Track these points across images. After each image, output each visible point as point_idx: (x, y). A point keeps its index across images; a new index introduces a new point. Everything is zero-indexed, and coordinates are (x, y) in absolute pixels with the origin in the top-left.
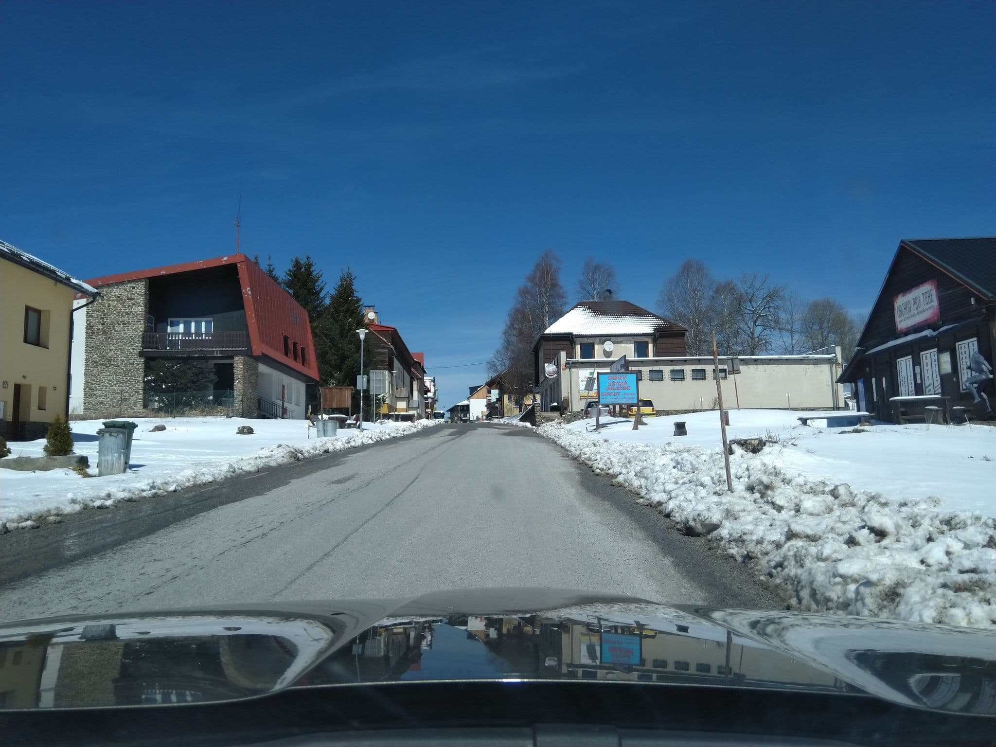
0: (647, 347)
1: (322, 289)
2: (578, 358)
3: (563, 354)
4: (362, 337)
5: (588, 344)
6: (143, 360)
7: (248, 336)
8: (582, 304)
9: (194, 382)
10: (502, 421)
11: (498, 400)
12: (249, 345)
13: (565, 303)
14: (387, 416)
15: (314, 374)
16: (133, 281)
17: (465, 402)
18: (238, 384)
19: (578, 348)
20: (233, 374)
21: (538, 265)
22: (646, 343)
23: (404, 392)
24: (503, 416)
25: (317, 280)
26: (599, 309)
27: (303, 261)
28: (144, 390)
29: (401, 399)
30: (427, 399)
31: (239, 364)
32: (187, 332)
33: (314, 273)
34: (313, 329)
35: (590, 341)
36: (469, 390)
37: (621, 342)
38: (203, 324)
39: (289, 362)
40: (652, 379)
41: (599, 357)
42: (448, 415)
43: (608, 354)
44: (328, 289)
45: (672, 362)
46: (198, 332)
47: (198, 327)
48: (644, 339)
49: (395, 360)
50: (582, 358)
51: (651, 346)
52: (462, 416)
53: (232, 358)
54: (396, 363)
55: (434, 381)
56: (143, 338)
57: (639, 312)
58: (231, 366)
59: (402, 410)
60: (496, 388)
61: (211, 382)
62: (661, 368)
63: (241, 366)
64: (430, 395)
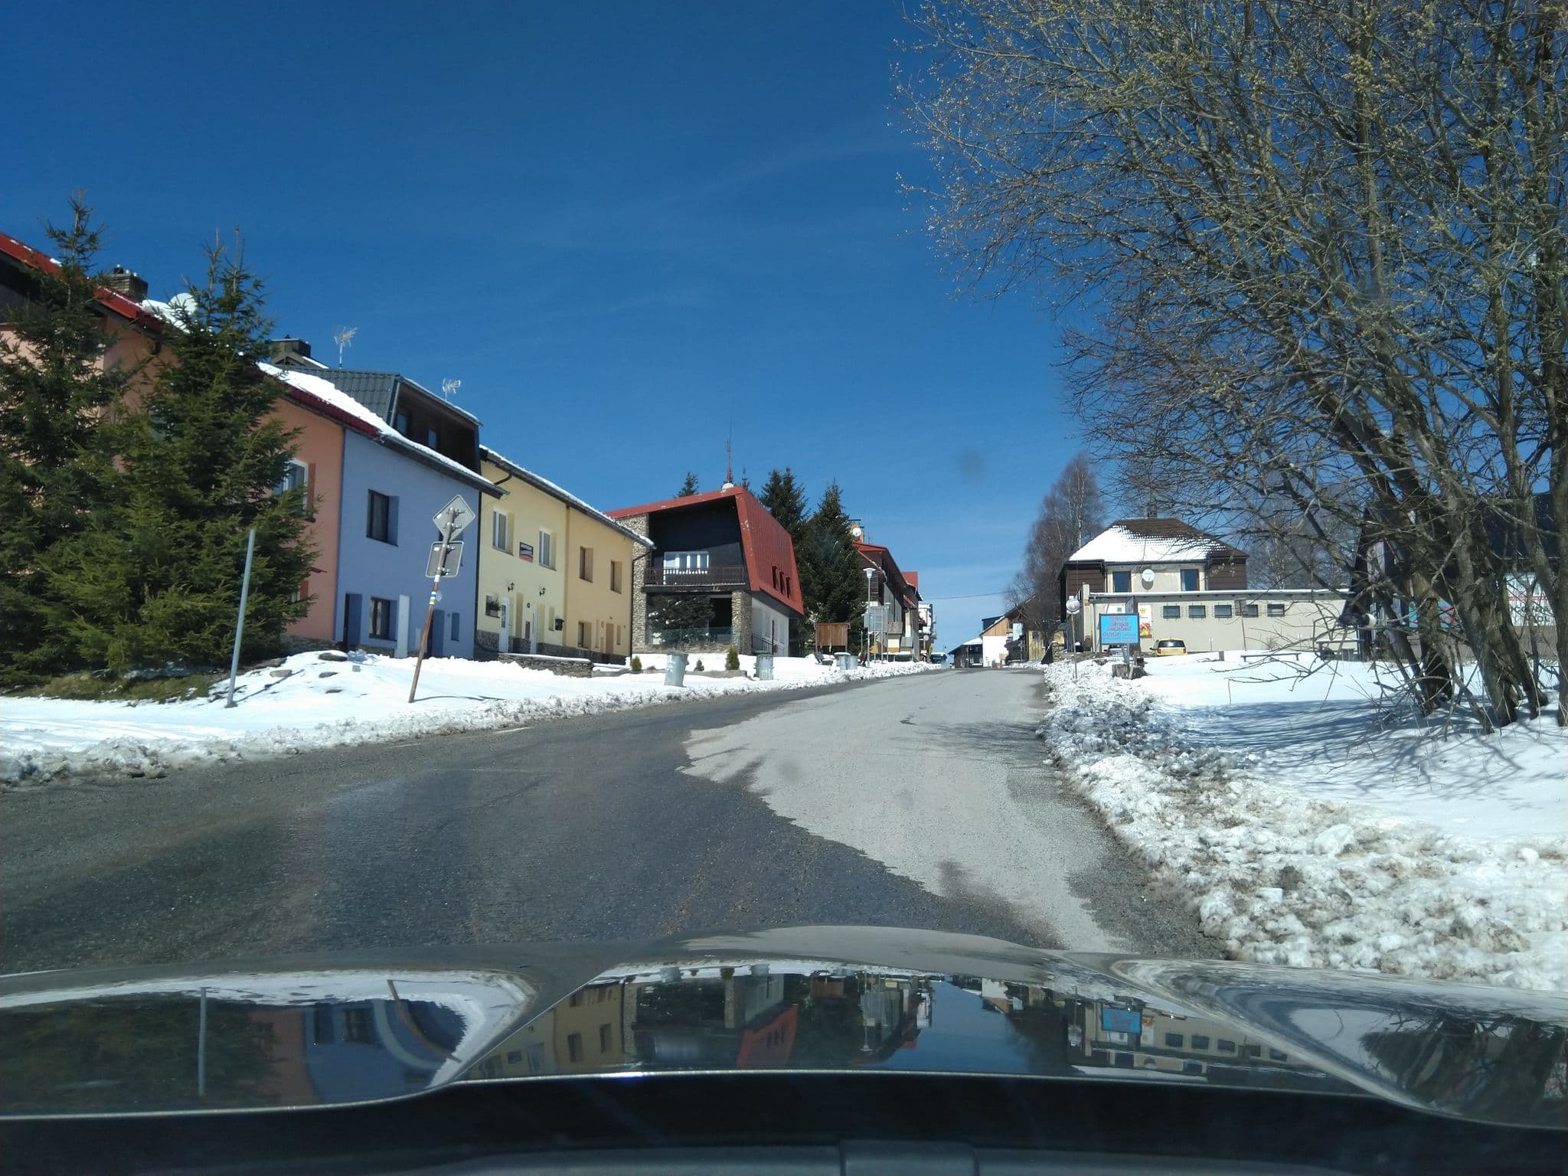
0: (1198, 576)
1: (803, 506)
2: (1110, 592)
3: (1086, 588)
4: (869, 575)
5: (1123, 574)
6: (645, 595)
7: (746, 571)
8: (1118, 523)
9: (694, 618)
10: (1027, 665)
11: (1021, 638)
12: (747, 580)
13: (1105, 517)
14: (879, 657)
15: (798, 606)
16: (635, 516)
17: (976, 641)
18: (736, 620)
19: (1110, 577)
20: (731, 609)
21: (1069, 470)
22: (1197, 571)
23: (897, 629)
24: (1027, 659)
25: (799, 495)
26: (1140, 529)
27: (782, 474)
28: (647, 625)
29: (892, 636)
30: (922, 635)
31: (737, 598)
32: (683, 567)
33: (795, 487)
34: (796, 552)
35: (1125, 569)
36: (981, 624)
37: (1164, 571)
38: (699, 557)
39: (776, 594)
40: (1192, 616)
41: (1136, 589)
42: (951, 659)
43: (1148, 585)
44: (811, 507)
45: (1217, 597)
46: (694, 568)
47: (694, 562)
48: (1194, 566)
49: (886, 587)
50: (1116, 591)
51: (1202, 575)
52: (972, 661)
53: (731, 593)
54: (887, 591)
55: (931, 610)
56: (645, 573)
57: (1190, 534)
58: (729, 602)
59: (894, 650)
60: (1019, 622)
61: (709, 618)
62: (1203, 603)
63: (739, 601)
64: (926, 630)
